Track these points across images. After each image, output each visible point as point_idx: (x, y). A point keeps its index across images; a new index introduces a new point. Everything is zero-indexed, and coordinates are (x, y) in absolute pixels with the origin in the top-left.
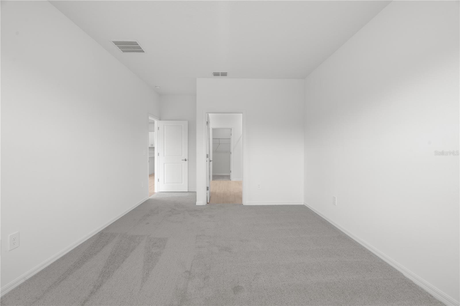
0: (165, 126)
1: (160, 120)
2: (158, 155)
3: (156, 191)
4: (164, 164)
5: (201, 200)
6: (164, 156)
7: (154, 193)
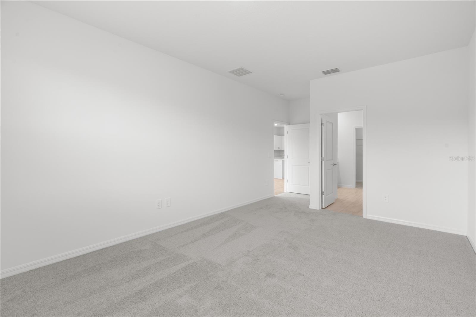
0: (293, 130)
1: (289, 124)
2: (287, 157)
3: (285, 191)
4: (292, 166)
5: (315, 204)
6: (292, 158)
7: (284, 192)
